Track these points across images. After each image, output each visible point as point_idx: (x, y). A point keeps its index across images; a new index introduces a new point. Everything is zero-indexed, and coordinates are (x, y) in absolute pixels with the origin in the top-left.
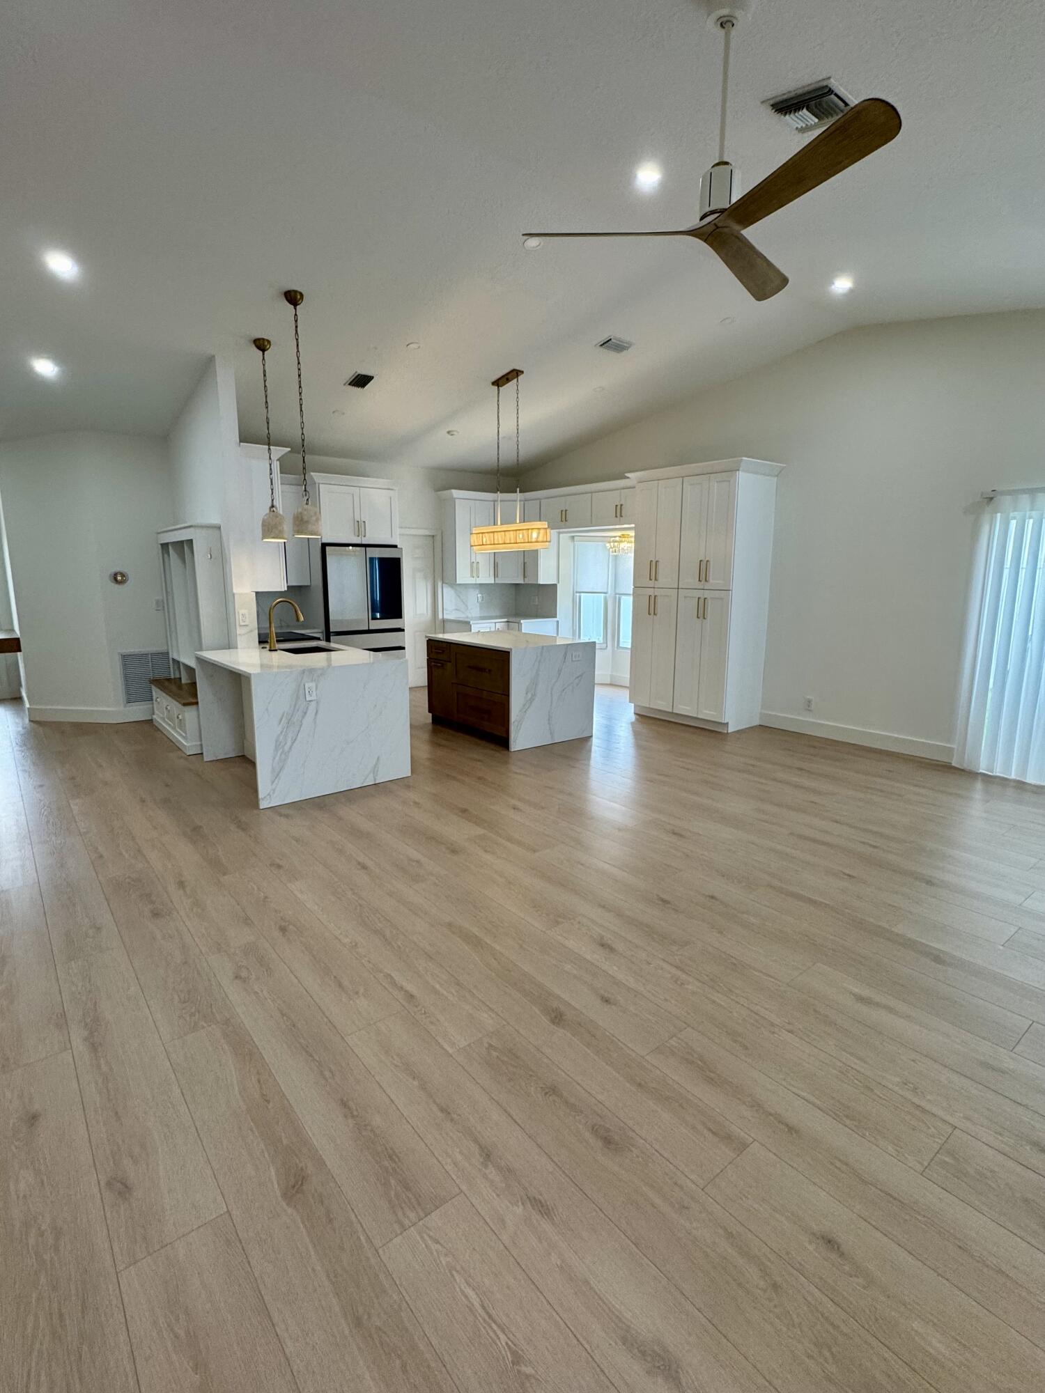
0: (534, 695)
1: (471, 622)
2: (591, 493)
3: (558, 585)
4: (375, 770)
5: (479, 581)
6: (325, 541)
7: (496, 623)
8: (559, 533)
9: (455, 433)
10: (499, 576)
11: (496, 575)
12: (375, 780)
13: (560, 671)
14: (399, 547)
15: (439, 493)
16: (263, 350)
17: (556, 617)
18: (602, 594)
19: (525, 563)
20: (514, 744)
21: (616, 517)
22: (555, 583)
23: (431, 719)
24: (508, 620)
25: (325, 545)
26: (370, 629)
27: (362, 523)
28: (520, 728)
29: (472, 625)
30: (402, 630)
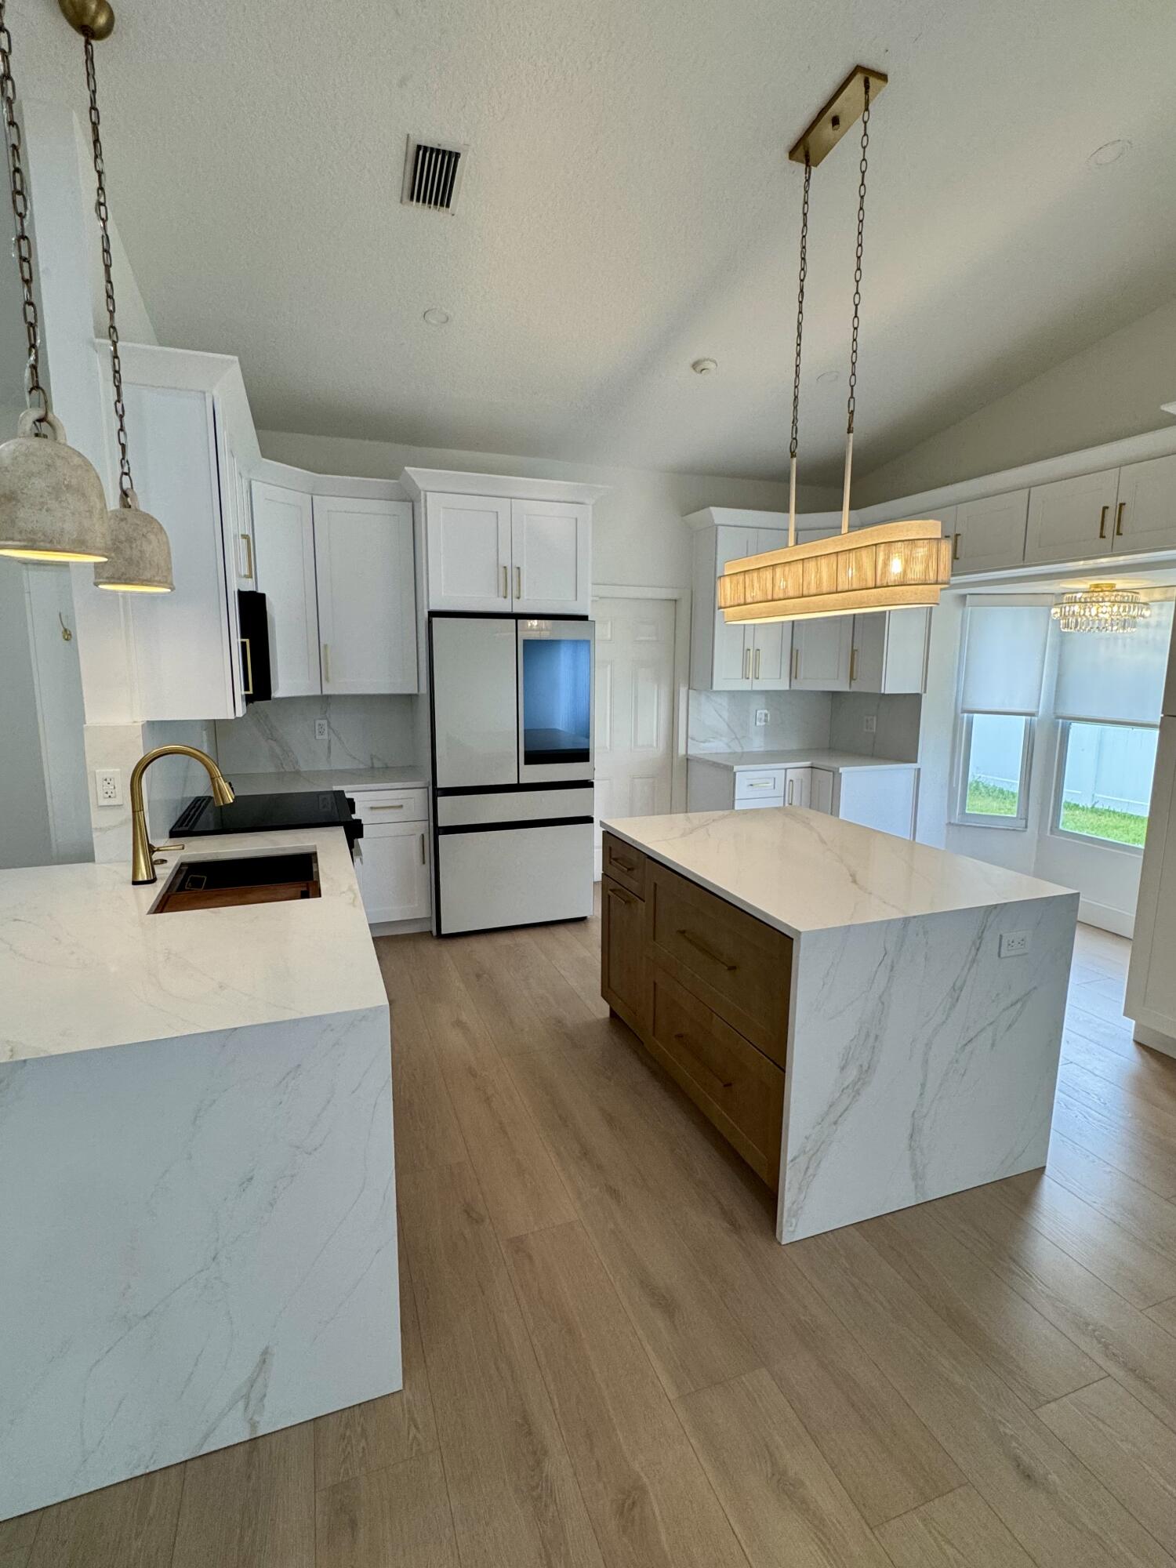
1: (736, 768)
2: (1031, 487)
3: (924, 695)
4: (251, 1395)
5: (758, 686)
6: (434, 607)
7: (786, 769)
9: (707, 364)
10: (801, 675)
11: (793, 674)
12: (254, 1426)
13: (956, 994)
14: (590, 619)
15: (687, 516)
16: (90, 34)
17: (916, 762)
18: (1024, 717)
19: (854, 648)
20: (794, 1221)
21: (1102, 536)
22: (919, 692)
23: (607, 1014)
24: (812, 764)
25: (433, 614)
26: (521, 782)
27: (515, 570)
28: (814, 1176)
29: (737, 774)
30: (588, 784)
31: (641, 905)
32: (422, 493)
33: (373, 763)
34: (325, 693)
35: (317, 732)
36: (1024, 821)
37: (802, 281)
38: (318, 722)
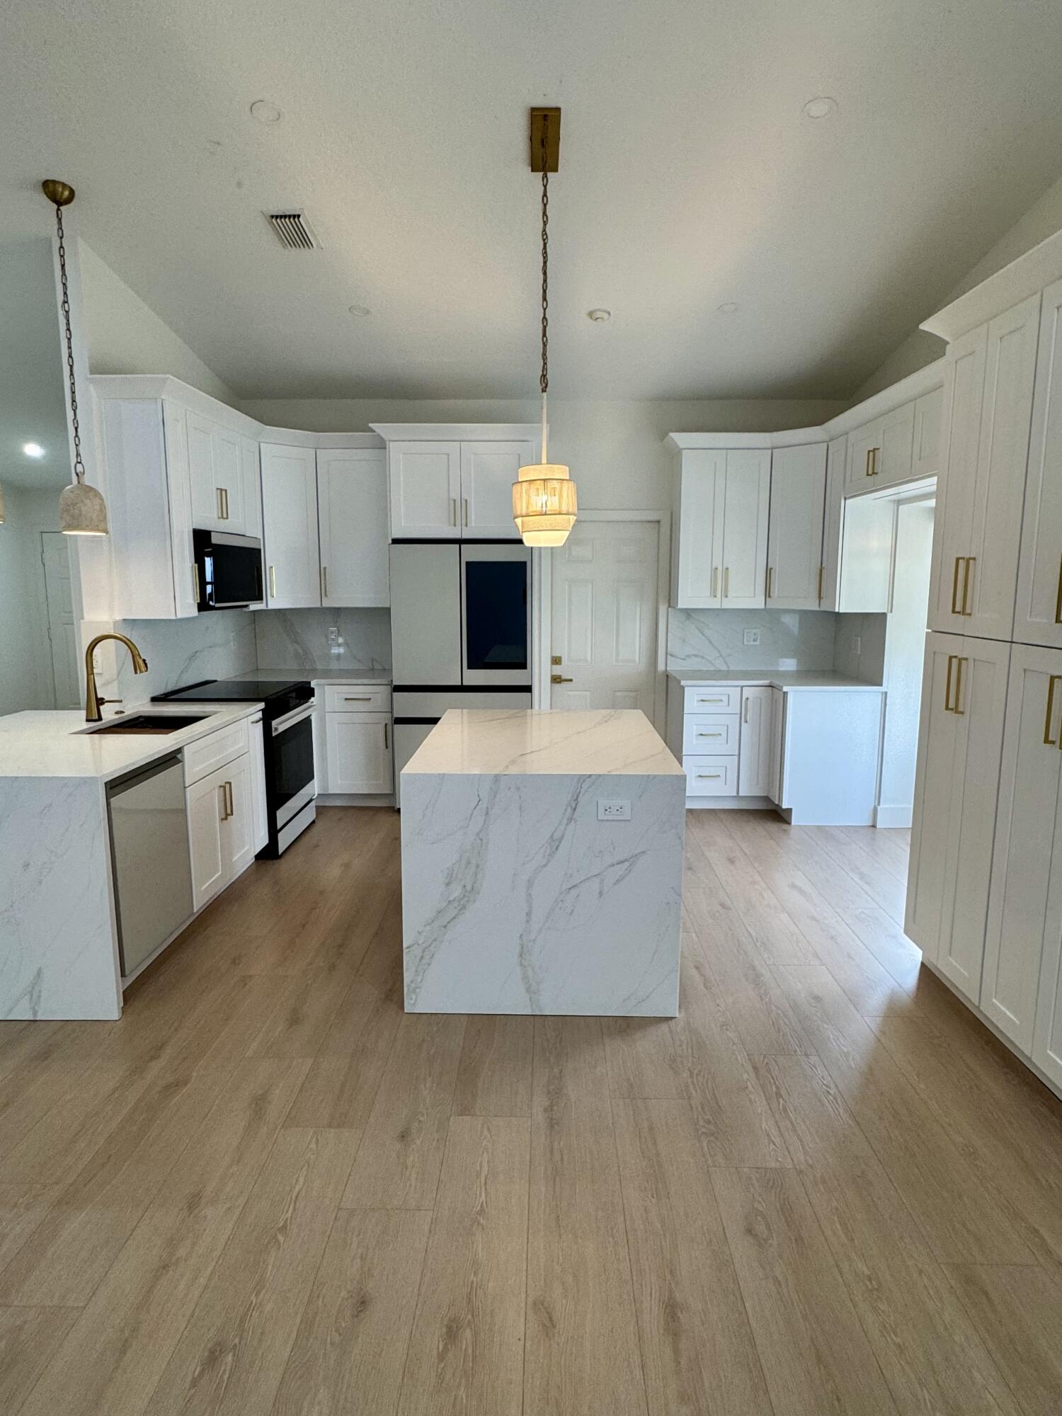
0: (470, 893)
3: (889, 616)
4: (33, 992)
5: (728, 604)
6: (398, 535)
7: (742, 687)
9: (599, 314)
10: (777, 592)
11: (767, 593)
12: (33, 1012)
13: (555, 843)
16: (60, 202)
17: (881, 685)
19: (823, 567)
20: (414, 997)
22: (885, 611)
24: (771, 682)
25: (395, 541)
26: (465, 684)
27: (463, 504)
28: (429, 964)
29: (686, 688)
30: (528, 689)
32: (387, 442)
33: (373, 666)
34: (324, 606)
35: (329, 638)
38: (330, 630)
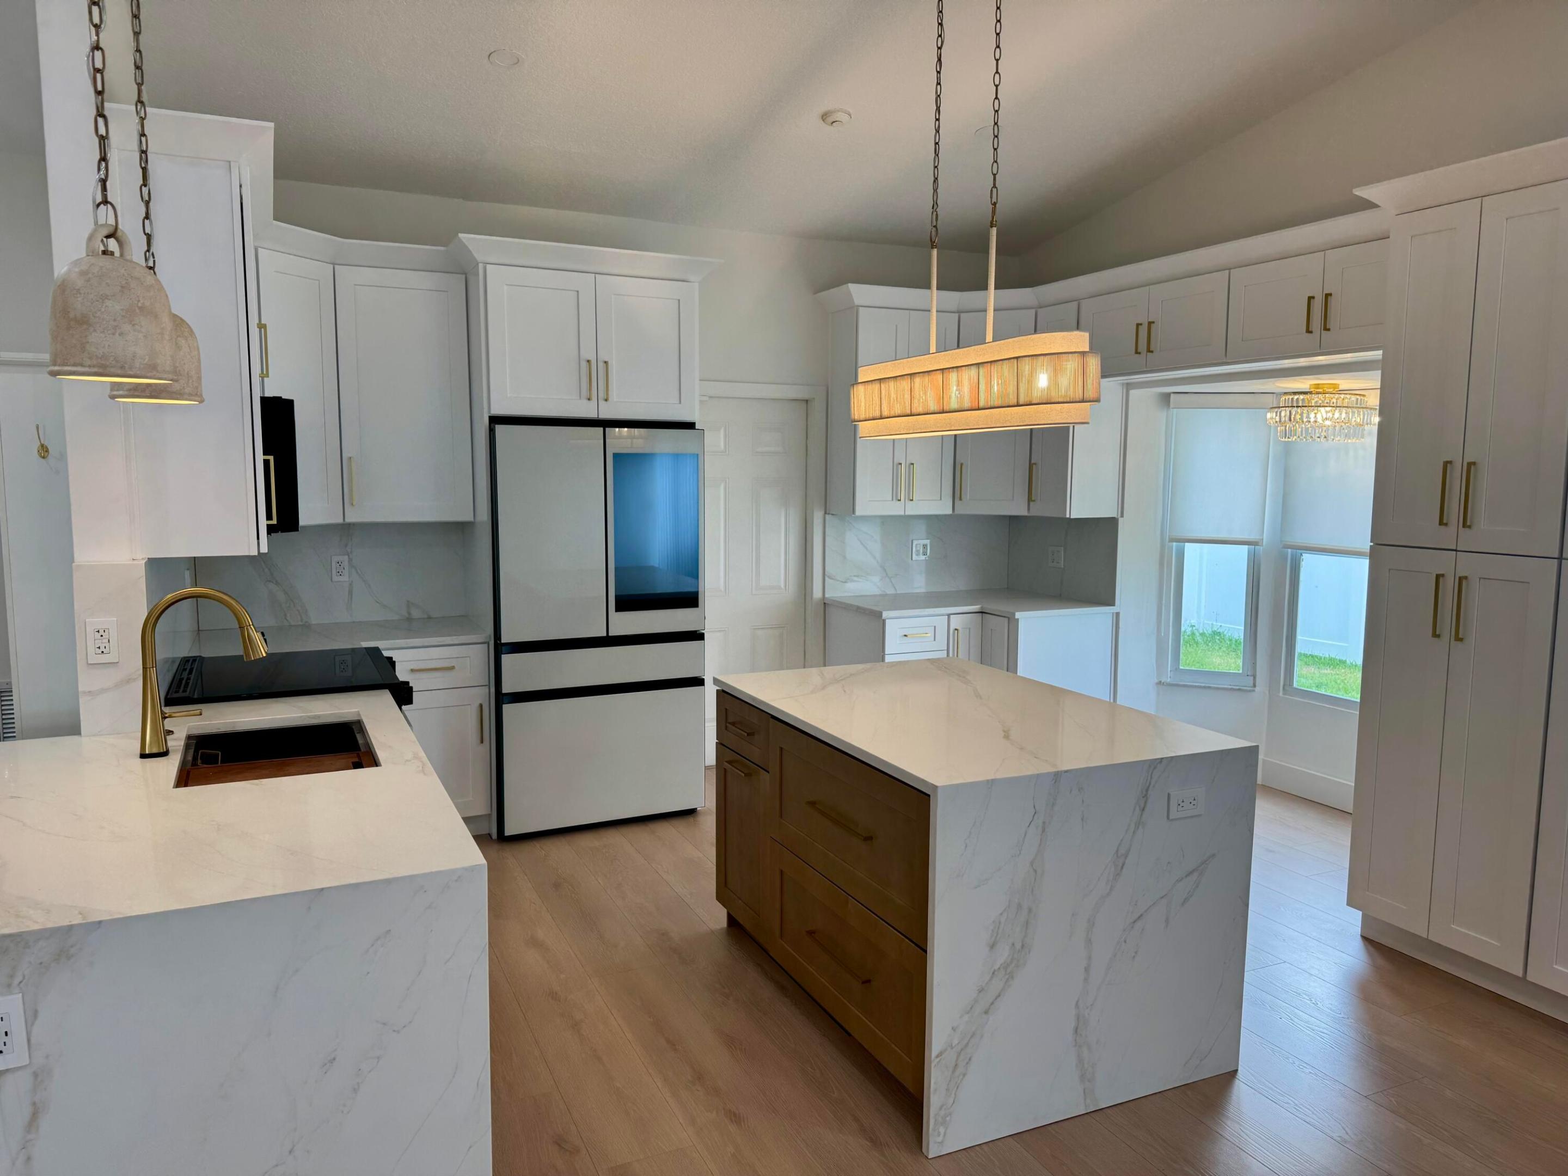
0: (1020, 953)
1: (886, 615)
2: (1230, 269)
3: (1121, 521)
5: (913, 509)
6: (498, 410)
7: (949, 615)
8: (1129, 387)
9: (840, 116)
10: (967, 496)
11: (957, 494)
13: (1121, 860)
14: (697, 426)
15: (819, 294)
17: (1112, 604)
18: (1246, 547)
19: (1033, 462)
20: (942, 1130)
21: (1309, 331)
22: (1114, 515)
23: (724, 923)
24: (982, 607)
25: (495, 420)
26: (610, 634)
27: (601, 365)
28: (964, 1075)
29: (887, 621)
30: (697, 636)
31: (765, 776)
32: (481, 266)
33: (409, 613)
34: (348, 520)
35: (334, 572)
36: (1252, 678)
37: (940, 48)
38: (335, 559)
